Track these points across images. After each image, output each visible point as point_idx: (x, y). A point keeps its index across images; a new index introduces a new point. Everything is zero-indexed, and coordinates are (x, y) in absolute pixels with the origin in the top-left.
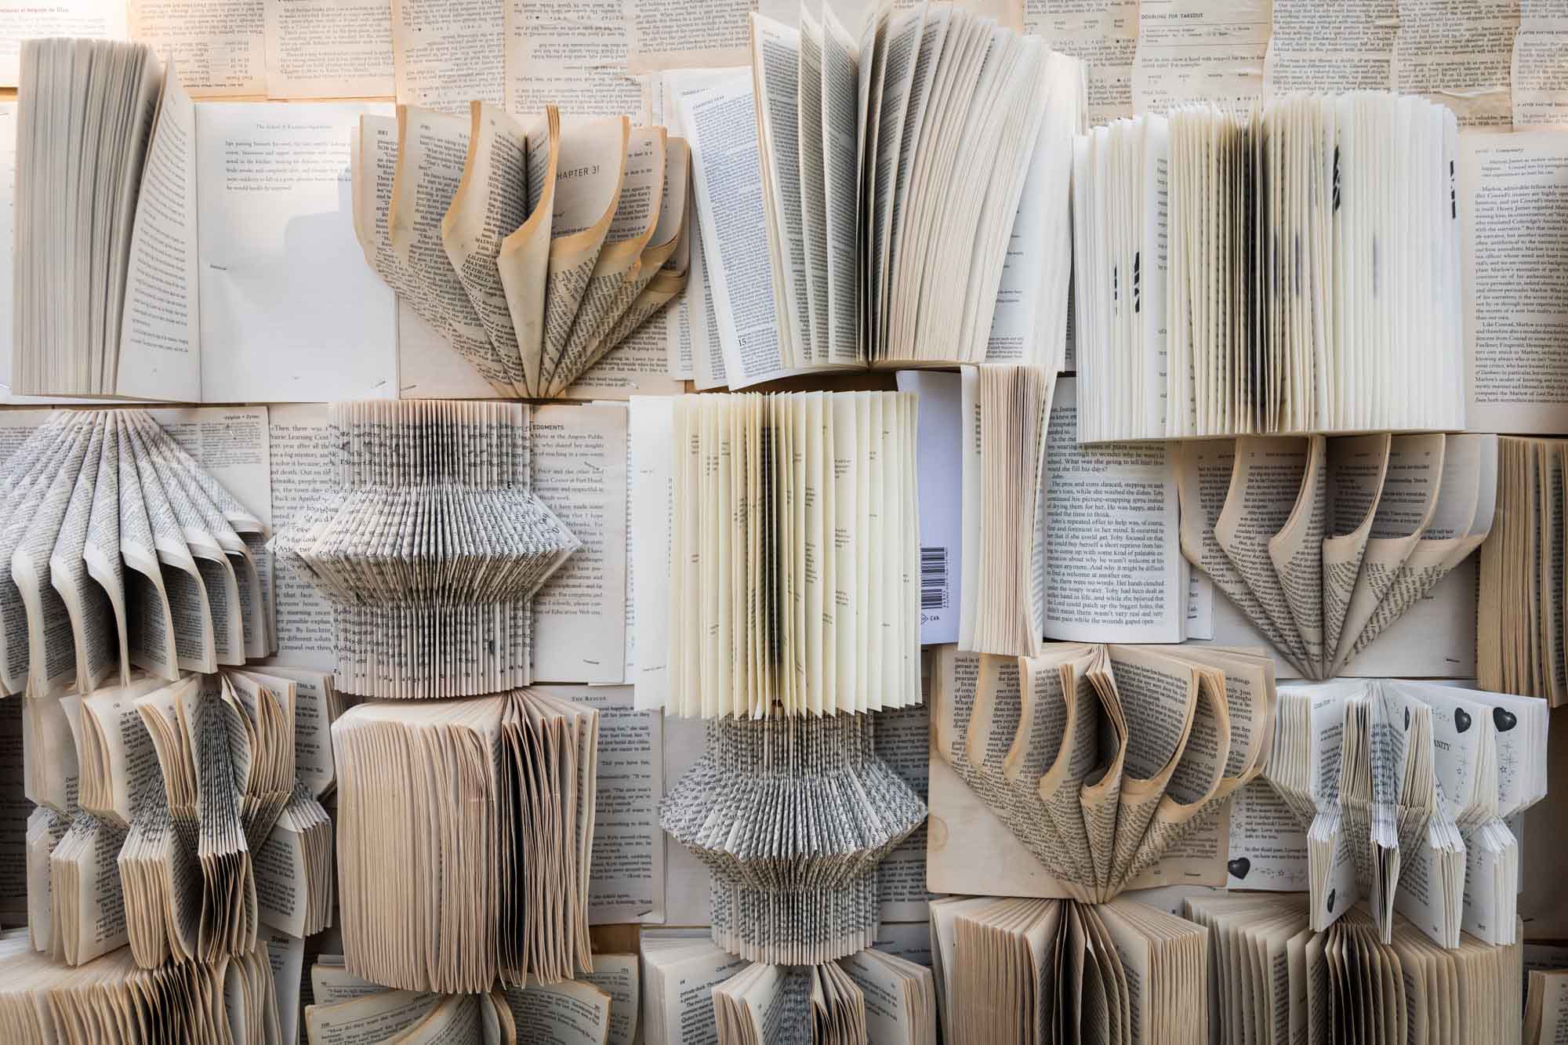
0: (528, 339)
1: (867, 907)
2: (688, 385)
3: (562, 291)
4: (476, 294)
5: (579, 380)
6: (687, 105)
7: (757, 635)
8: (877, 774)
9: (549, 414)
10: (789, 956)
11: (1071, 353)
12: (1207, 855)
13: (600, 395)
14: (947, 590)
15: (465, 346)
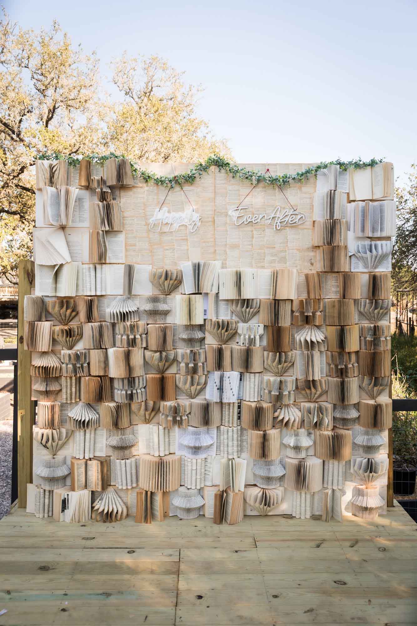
0: (166, 288)
1: (199, 345)
2: (182, 294)
3: (170, 285)
4: (162, 286)
5: (170, 293)
6: (182, 266)
7: (188, 317)
8: (200, 332)
9: (168, 296)
10: (191, 349)
11: (218, 290)
12: (234, 341)
13: (173, 294)
14: (207, 314)
15: (160, 290)
